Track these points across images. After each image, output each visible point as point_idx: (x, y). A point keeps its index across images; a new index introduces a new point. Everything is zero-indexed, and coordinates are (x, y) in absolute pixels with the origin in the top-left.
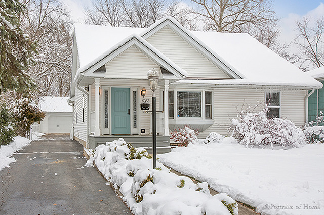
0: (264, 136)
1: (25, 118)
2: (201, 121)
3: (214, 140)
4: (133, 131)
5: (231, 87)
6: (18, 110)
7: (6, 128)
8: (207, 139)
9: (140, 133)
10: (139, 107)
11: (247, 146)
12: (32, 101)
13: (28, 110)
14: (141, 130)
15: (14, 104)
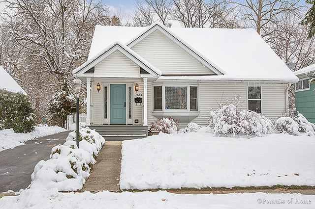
0: (230, 127)
1: (63, 109)
2: (186, 112)
3: (192, 130)
4: (128, 121)
5: (212, 82)
6: (57, 102)
7: (27, 118)
8: (186, 128)
9: (134, 123)
10: (133, 100)
11: (215, 135)
12: (70, 94)
13: (65, 101)
14: (135, 120)
15: (53, 97)
